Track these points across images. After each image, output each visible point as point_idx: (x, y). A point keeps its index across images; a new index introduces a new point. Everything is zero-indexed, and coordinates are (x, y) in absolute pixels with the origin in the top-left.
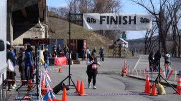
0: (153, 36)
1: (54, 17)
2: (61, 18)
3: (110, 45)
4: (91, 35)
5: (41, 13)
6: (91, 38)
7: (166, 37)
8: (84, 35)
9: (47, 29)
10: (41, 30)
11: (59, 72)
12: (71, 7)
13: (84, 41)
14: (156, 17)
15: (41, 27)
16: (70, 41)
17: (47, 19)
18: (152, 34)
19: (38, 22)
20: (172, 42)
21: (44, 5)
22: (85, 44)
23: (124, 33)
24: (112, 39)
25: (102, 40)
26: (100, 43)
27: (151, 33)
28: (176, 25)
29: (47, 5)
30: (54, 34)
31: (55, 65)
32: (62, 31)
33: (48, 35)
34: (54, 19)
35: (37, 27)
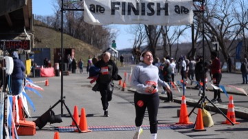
0: (142, 45)
1: (40, 26)
2: (47, 27)
3: (100, 54)
4: (79, 44)
5: (26, 22)
6: (79, 47)
7: (155, 46)
8: (71, 44)
9: (34, 38)
10: (27, 39)
11: (46, 85)
12: (57, 15)
13: (73, 50)
14: (146, 26)
15: (26, 37)
16: (58, 50)
17: (33, 28)
18: (141, 43)
19: (24, 31)
20: (162, 52)
21: (30, 12)
22: (73, 53)
23: (114, 41)
24: (101, 48)
25: (90, 50)
26: (88, 52)
27: (139, 43)
28: (166, 34)
29: (33, 13)
30: (40, 44)
31: (42, 76)
32: (49, 40)
33: (34, 45)
34: (41, 27)
35: (23, 37)
